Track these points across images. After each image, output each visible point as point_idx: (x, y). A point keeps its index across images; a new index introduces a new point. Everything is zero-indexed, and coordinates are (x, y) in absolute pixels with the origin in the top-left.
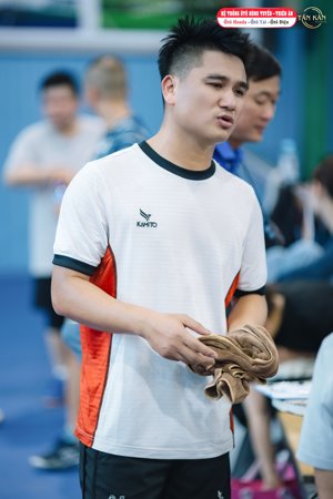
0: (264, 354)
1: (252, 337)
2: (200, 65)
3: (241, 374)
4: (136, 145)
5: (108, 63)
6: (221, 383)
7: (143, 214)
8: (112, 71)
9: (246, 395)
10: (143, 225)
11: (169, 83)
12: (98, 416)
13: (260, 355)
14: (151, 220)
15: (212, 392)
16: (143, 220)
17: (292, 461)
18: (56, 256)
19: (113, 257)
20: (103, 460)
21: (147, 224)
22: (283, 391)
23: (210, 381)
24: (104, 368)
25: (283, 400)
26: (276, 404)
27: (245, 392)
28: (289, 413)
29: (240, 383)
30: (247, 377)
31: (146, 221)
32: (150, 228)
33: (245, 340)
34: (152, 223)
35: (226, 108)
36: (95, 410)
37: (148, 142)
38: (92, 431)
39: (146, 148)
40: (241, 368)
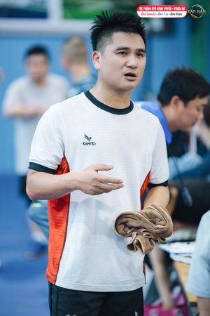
0: (162, 222)
1: (155, 212)
2: (112, 42)
3: (149, 235)
4: (83, 93)
5: (76, 41)
6: (136, 241)
7: (86, 137)
8: (78, 46)
9: (151, 249)
10: (87, 144)
11: (96, 57)
12: (59, 265)
13: (160, 223)
14: (92, 141)
15: (131, 247)
16: (87, 141)
17: (183, 292)
18: (31, 163)
19: (68, 164)
20: (62, 292)
21: (89, 144)
22: (177, 248)
23: (129, 240)
24: (64, 234)
25: (177, 254)
26: (172, 256)
27: (151, 246)
28: (181, 262)
29: (148, 241)
30: (153, 237)
31: (89, 141)
32: (91, 146)
33: (151, 214)
34: (92, 143)
35: (130, 67)
36: (57, 261)
37: (90, 91)
38: (55, 274)
39: (89, 95)
40: (148, 232)
